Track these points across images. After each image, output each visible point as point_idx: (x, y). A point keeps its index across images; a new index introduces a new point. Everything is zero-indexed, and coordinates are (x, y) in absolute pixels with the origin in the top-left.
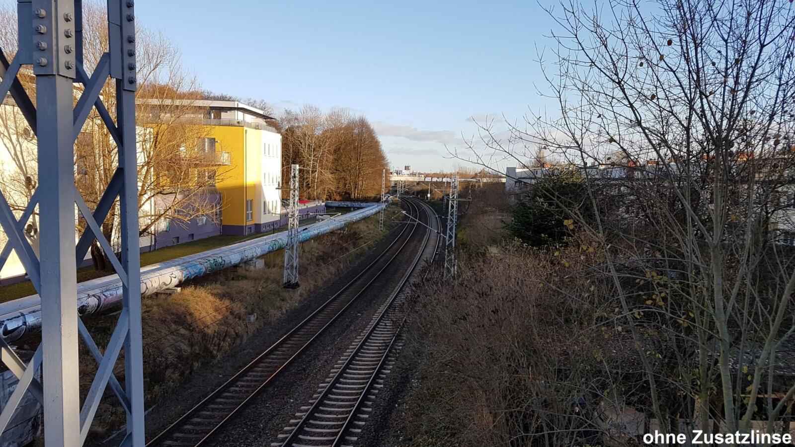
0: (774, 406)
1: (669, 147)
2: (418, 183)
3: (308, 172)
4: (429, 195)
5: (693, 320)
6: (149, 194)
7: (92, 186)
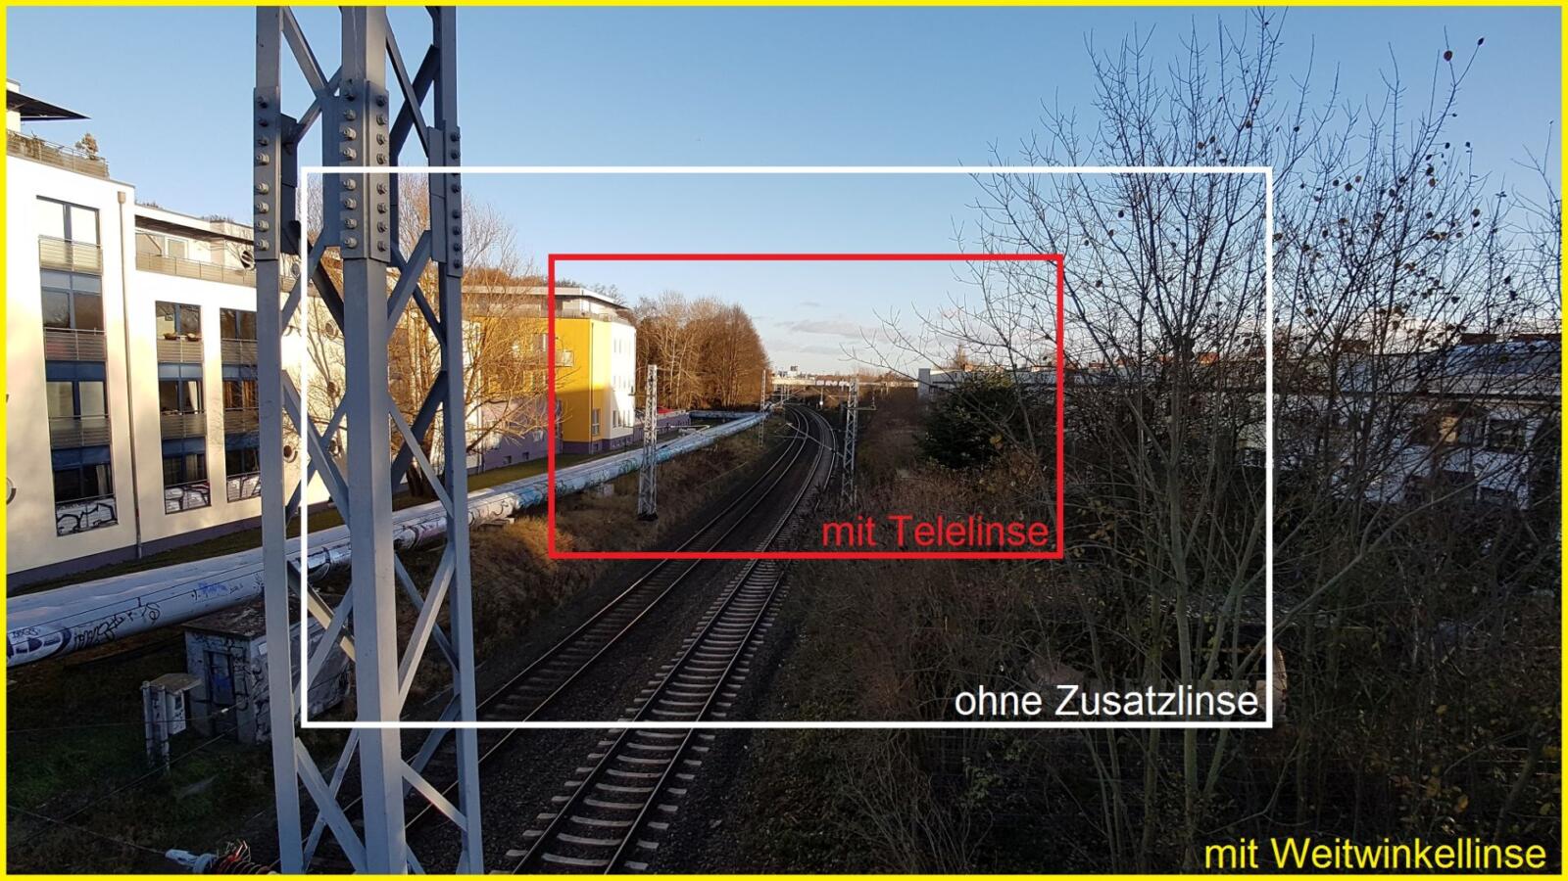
0: (1240, 661)
1: (1118, 347)
2: (808, 387)
3: (668, 374)
4: (821, 403)
5: (1145, 558)
6: (475, 403)
7: (408, 393)
